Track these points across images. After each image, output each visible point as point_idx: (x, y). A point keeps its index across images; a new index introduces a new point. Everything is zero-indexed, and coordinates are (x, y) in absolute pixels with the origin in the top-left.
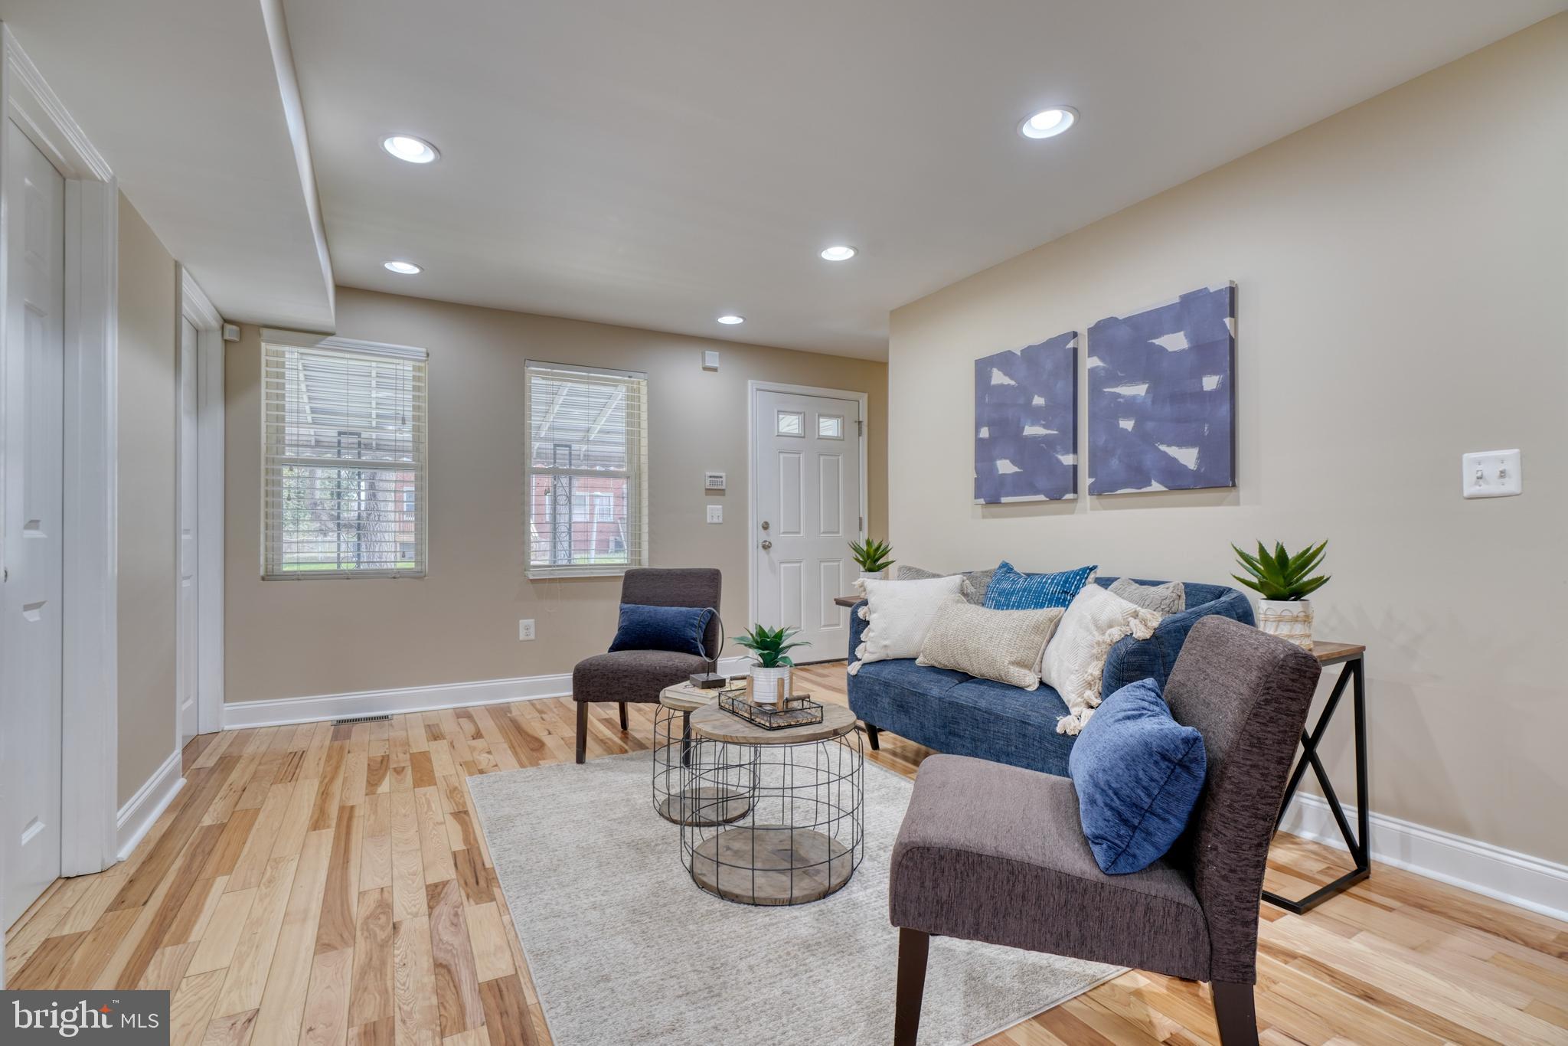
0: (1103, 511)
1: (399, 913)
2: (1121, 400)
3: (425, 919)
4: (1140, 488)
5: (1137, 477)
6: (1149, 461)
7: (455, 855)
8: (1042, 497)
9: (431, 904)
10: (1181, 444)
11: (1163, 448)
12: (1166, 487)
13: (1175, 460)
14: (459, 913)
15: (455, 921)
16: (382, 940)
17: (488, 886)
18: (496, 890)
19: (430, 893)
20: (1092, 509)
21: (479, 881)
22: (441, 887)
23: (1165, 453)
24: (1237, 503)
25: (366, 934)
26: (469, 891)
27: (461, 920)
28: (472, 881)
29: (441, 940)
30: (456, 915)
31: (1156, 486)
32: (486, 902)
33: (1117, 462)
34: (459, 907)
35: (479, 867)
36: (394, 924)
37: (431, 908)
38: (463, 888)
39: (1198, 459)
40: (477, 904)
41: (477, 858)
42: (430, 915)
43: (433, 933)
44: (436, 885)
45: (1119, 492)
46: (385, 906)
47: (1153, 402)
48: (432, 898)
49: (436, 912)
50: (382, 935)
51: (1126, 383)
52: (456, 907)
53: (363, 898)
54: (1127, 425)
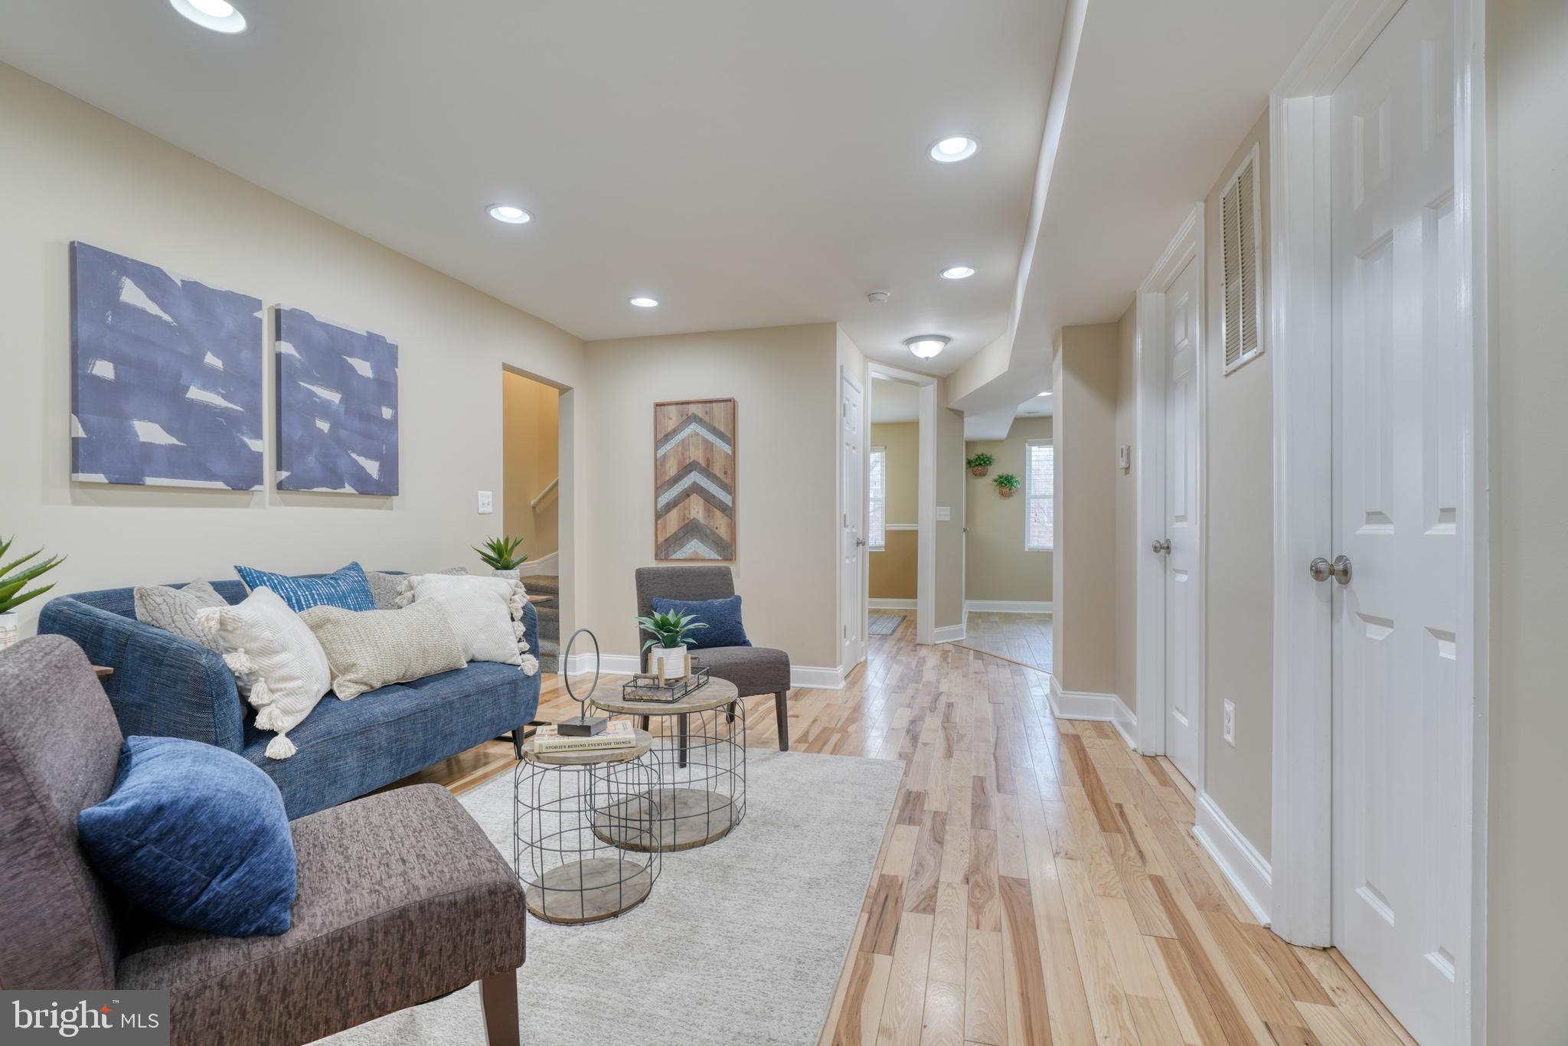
0: (284, 507)
1: (963, 892)
2: (317, 400)
3: (942, 879)
4: (335, 489)
5: (332, 478)
6: (343, 465)
7: (891, 951)
8: (220, 485)
9: (934, 891)
10: (368, 456)
11: (354, 456)
12: (356, 490)
13: (363, 468)
14: (914, 874)
15: (920, 867)
16: (978, 874)
17: (879, 891)
18: (875, 884)
19: (932, 903)
20: (272, 504)
21: (883, 900)
22: (921, 907)
23: (355, 461)
24: (391, 508)
25: (991, 884)
26: (897, 892)
27: (915, 868)
28: (890, 903)
29: (935, 858)
30: (917, 873)
31: (348, 489)
32: (888, 876)
33: (314, 460)
34: (913, 879)
35: (874, 919)
36: (968, 882)
37: (936, 887)
38: (902, 897)
39: (379, 471)
40: (897, 877)
41: (871, 932)
42: (938, 880)
43: (939, 865)
44: (925, 910)
45: (315, 490)
46: (976, 907)
47: (346, 412)
48: (932, 897)
49: (931, 882)
50: (978, 877)
51: (322, 385)
52: (915, 880)
53: (996, 924)
54: (324, 426)
